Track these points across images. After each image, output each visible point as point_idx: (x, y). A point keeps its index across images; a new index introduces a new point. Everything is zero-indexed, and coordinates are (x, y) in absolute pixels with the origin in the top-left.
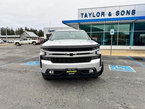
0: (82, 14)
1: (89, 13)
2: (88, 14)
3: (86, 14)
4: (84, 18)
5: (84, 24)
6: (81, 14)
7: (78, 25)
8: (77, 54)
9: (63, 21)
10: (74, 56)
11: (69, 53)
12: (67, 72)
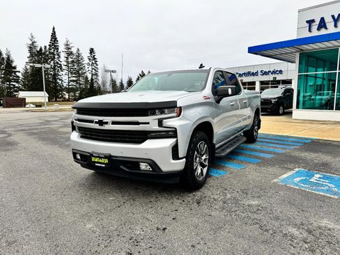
0: (310, 22)
1: (333, 16)
2: (329, 20)
3: (322, 19)
4: (315, 33)
5: (314, 49)
6: (307, 22)
7: (298, 55)
8: (114, 123)
9: (249, 48)
10: (106, 127)
11: (97, 118)
12: (93, 159)
